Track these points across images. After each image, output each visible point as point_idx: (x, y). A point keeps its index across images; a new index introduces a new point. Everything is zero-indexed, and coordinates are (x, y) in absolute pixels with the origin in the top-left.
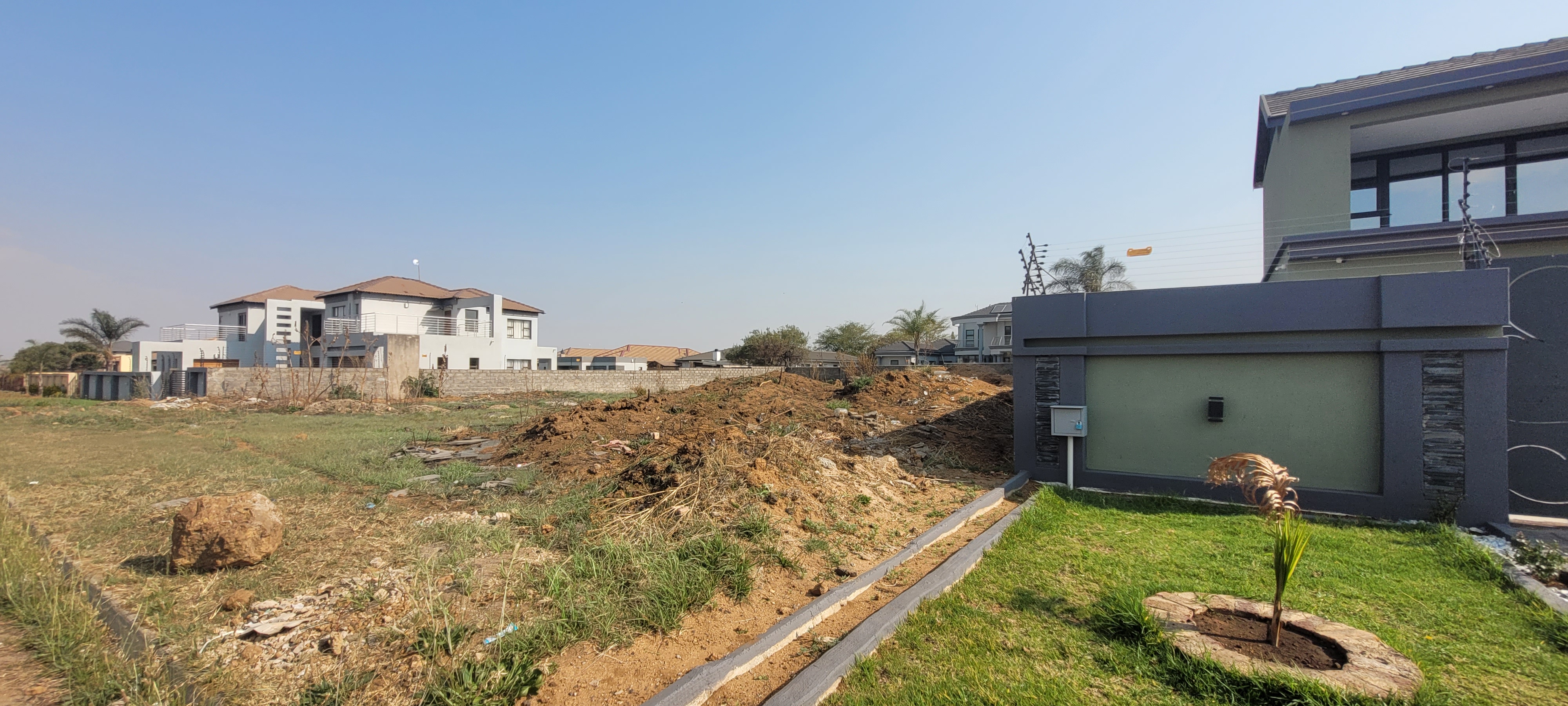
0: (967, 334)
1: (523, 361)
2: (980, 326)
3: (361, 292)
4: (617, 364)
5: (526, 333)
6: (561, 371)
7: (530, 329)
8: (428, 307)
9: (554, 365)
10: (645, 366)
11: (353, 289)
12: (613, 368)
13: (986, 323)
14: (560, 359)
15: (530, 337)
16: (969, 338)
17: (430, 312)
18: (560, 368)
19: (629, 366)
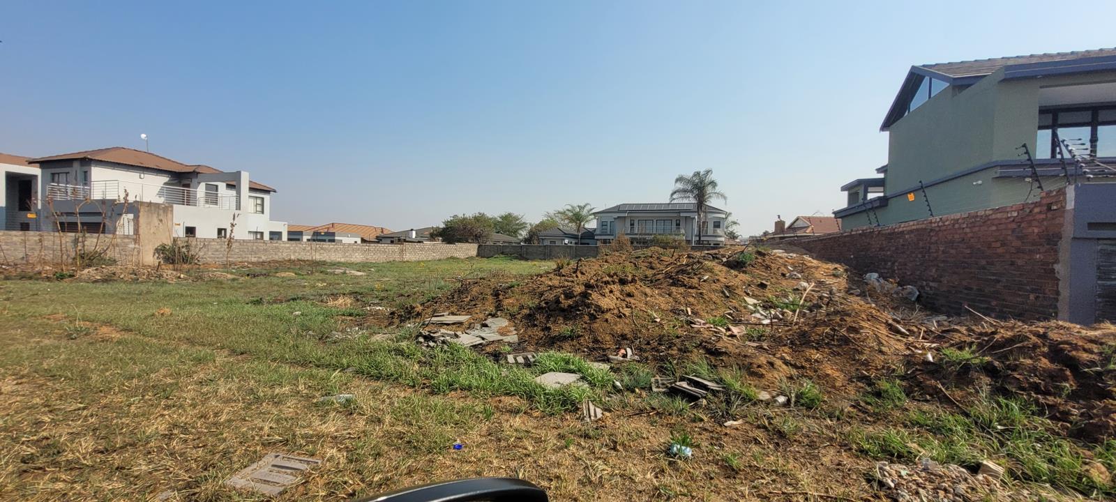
0: (603, 224)
1: (256, 233)
2: (615, 219)
3: (91, 160)
4: (336, 238)
5: (259, 208)
6: (290, 242)
7: (262, 205)
8: (165, 179)
9: (285, 237)
10: (359, 241)
11: (82, 156)
12: (334, 241)
13: (618, 217)
14: (289, 233)
15: (263, 212)
16: (604, 227)
17: (165, 184)
18: (289, 239)
19: (347, 240)
